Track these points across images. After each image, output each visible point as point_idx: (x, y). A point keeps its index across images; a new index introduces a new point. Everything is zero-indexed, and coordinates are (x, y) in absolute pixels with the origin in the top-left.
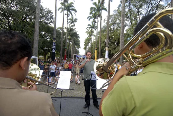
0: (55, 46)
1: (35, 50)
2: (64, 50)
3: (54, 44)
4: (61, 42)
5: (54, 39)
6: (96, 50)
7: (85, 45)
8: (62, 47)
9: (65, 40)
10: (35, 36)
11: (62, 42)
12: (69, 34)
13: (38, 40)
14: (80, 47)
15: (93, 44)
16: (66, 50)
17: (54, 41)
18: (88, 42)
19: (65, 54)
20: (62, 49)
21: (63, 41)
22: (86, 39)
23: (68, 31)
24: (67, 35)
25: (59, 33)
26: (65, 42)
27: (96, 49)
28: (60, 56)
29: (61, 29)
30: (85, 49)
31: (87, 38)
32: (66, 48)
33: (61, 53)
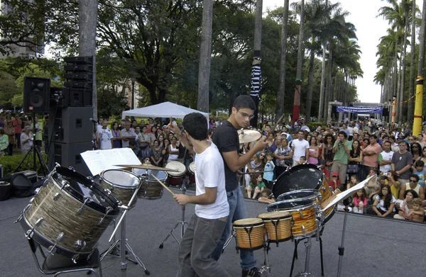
0: (258, 78)
1: (203, 93)
2: (290, 87)
3: (257, 72)
4: (279, 60)
5: (257, 53)
6: (421, 82)
7: (380, 63)
8: (282, 80)
9: (295, 54)
10: (202, 54)
11: (283, 62)
12: (312, 27)
13: (210, 65)
14: (360, 73)
15: (411, 60)
16: (299, 87)
17: (255, 62)
18: (390, 49)
19: (297, 101)
20: (282, 87)
21: (287, 57)
22: (385, 39)
23: (308, 18)
24: (301, 33)
25: (273, 32)
26: (294, 58)
27: (419, 78)
28: (278, 108)
29: (281, 15)
30: (381, 78)
31: (387, 34)
32: (297, 79)
33: (280, 98)
